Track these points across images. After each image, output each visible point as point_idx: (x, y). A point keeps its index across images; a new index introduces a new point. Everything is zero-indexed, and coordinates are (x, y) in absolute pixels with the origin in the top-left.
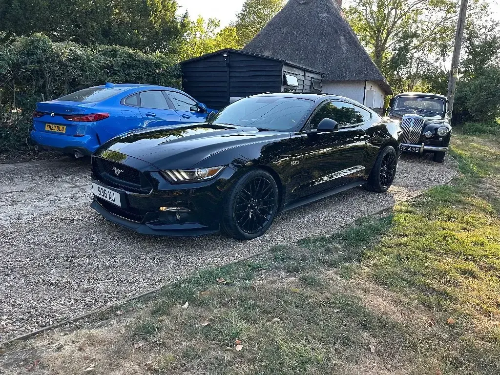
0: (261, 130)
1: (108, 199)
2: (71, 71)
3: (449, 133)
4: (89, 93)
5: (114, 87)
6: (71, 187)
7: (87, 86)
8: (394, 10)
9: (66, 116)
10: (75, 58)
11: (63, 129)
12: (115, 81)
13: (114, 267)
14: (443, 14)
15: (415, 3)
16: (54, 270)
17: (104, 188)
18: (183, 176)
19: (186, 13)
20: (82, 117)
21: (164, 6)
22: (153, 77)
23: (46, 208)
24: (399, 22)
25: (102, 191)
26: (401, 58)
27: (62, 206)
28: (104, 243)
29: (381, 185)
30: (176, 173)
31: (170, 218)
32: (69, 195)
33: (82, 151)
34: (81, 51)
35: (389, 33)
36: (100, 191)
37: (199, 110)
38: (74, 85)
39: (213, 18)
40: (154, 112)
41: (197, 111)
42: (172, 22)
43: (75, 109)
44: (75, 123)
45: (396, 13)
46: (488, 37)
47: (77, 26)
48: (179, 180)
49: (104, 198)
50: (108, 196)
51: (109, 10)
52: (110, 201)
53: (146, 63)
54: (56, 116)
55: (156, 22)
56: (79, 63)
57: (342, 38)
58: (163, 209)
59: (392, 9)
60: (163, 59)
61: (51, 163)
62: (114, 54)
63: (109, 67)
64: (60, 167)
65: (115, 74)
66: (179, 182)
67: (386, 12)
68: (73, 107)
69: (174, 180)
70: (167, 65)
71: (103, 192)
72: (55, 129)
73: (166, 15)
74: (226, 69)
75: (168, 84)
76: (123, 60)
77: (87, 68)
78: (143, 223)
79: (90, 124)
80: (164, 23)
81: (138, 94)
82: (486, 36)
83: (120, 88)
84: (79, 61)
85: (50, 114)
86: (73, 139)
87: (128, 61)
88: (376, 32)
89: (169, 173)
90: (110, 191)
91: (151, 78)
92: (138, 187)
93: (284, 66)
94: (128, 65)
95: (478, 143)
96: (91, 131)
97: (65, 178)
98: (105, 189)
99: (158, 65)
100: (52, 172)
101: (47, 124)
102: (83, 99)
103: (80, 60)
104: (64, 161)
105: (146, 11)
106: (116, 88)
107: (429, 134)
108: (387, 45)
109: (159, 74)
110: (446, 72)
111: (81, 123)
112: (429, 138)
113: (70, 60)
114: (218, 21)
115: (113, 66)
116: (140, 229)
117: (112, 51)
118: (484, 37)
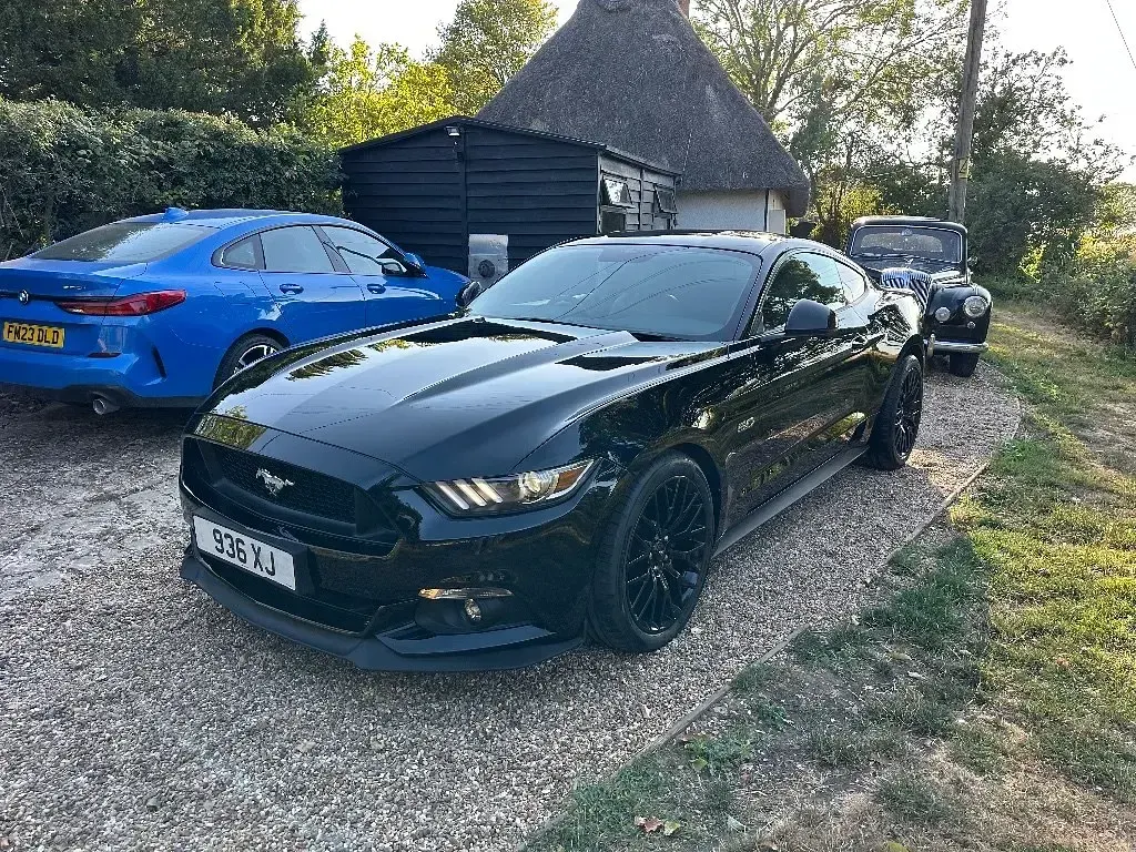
0: (642, 337)
1: (249, 566)
2: (63, 176)
3: (989, 309)
4: (113, 239)
5: (186, 219)
6: (92, 500)
7: (110, 218)
8: (791, 28)
9: (66, 302)
10: (71, 145)
11: (57, 338)
12: (180, 200)
13: (302, 790)
14: (891, 38)
15: (835, 13)
16: (113, 820)
17: (235, 535)
18: (484, 493)
19: (323, 30)
20: (112, 304)
21: (269, 13)
22: (276, 187)
23: (36, 579)
24: (803, 56)
25: (227, 542)
26: (815, 134)
27: (81, 566)
28: (242, 693)
29: (896, 452)
30: (464, 487)
31: (450, 619)
32: (96, 530)
33: (116, 395)
34: (86, 125)
35: (781, 81)
36: (220, 541)
37: (404, 270)
38: (72, 216)
39: (391, 43)
40: (299, 281)
41: (399, 274)
42: (289, 52)
43: (90, 285)
44: (89, 320)
45: (796, 34)
46: (998, 89)
47: (48, 59)
48: (475, 505)
49: (235, 561)
50: (251, 558)
51: (132, 20)
52: (257, 571)
53: (260, 154)
54: (33, 302)
55: (252, 51)
56: (84, 156)
57: (709, 91)
58: (433, 594)
59: (786, 26)
60: (297, 142)
61: (20, 426)
62: (173, 131)
63: (164, 165)
64: (49, 437)
65: (178, 181)
66: (474, 513)
67: (774, 32)
68: (83, 278)
69: (458, 508)
70: (307, 158)
71: (232, 546)
72: (32, 336)
73: (275, 33)
74: (457, 167)
75: (314, 206)
76: (199, 146)
77: (105, 169)
78: (371, 636)
79: (134, 321)
80: (272, 53)
81: (255, 236)
82: (993, 87)
83: (199, 222)
84: (83, 152)
85: (16, 296)
86: (88, 364)
87: (212, 150)
88: (754, 77)
89: (445, 489)
90: (258, 544)
91: (271, 192)
92: (349, 532)
93: (600, 159)
94: (212, 161)
95: (1013, 324)
96: (137, 340)
97: (72, 471)
98: (243, 537)
99: (286, 159)
100: (27, 454)
101: (7, 325)
102: (102, 255)
103: (86, 148)
104: (52, 417)
105: (227, 23)
106: (190, 221)
107: (943, 313)
108: (778, 106)
109: (289, 180)
110: (911, 165)
111: (108, 321)
112: (945, 323)
113: (59, 149)
114: (403, 50)
115: (171, 161)
116: (361, 654)
117: (166, 125)
118: (989, 89)
